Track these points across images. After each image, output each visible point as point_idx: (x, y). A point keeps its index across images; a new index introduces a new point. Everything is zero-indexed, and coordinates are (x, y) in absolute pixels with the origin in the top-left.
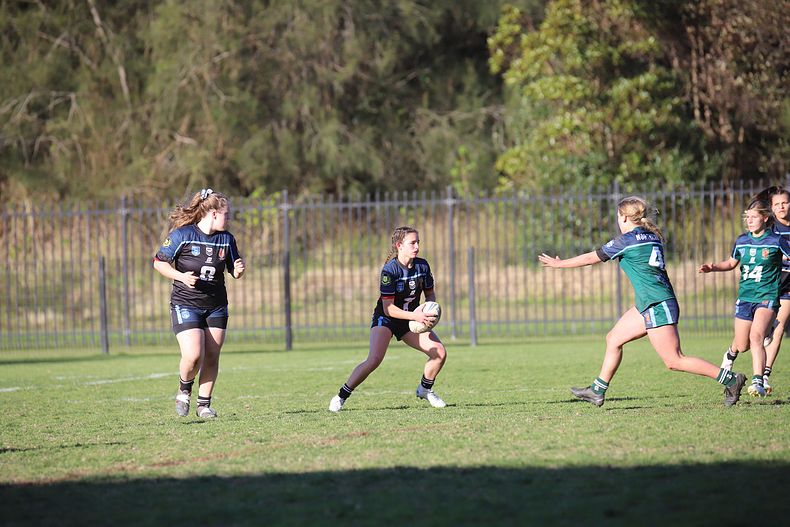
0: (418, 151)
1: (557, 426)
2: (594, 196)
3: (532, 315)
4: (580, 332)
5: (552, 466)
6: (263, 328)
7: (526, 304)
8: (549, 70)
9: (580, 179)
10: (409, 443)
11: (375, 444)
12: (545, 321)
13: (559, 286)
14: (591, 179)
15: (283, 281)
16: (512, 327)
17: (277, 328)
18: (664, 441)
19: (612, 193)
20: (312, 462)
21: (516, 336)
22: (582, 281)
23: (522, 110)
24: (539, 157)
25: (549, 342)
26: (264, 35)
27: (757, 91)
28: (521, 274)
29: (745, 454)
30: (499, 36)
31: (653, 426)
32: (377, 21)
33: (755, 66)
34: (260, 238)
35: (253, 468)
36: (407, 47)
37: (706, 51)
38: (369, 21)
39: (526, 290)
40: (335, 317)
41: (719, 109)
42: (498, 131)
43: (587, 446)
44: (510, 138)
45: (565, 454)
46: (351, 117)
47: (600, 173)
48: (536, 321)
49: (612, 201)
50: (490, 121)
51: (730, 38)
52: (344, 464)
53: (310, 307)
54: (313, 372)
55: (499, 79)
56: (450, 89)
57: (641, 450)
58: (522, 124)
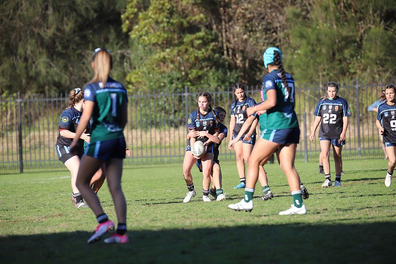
0: (87, 72)
1: (158, 209)
2: (175, 94)
3: (145, 154)
4: (169, 162)
5: (155, 229)
6: (8, 162)
7: (142, 148)
8: (152, 31)
9: (168, 86)
10: (83, 219)
11: (66, 220)
12: (152, 157)
13: (158, 139)
14: (174, 85)
15: (18, 138)
16: (135, 160)
17: (15, 162)
18: (210, 216)
19: (184, 92)
20: (33, 229)
21: (137, 165)
22: (170, 137)
23: (138, 51)
24: (148, 75)
25: (154, 167)
26: (7, 13)
27: (254, 42)
28: (139, 133)
29: (249, 221)
30: (127, 14)
31: (205, 208)
32: (65, 6)
33: (254, 29)
34: (6, 116)
35: (3, 233)
36: (80, 19)
37: (229, 21)
38: (60, 6)
39: (142, 141)
40: (45, 156)
41: (237, 50)
42: (127, 62)
43: (172, 219)
44: (133, 66)
45: (161, 223)
46: (52, 55)
47: (178, 82)
48: (147, 157)
49: (184, 96)
50: (123, 57)
51: (241, 15)
52: (49, 230)
53: (32, 151)
54: (33, 184)
55: (127, 36)
56: (102, 40)
57: (199, 220)
58: (139, 58)
